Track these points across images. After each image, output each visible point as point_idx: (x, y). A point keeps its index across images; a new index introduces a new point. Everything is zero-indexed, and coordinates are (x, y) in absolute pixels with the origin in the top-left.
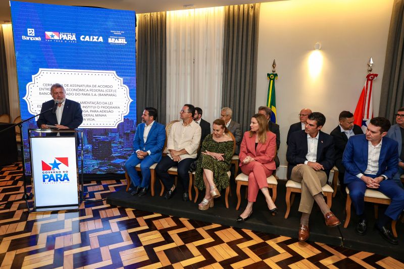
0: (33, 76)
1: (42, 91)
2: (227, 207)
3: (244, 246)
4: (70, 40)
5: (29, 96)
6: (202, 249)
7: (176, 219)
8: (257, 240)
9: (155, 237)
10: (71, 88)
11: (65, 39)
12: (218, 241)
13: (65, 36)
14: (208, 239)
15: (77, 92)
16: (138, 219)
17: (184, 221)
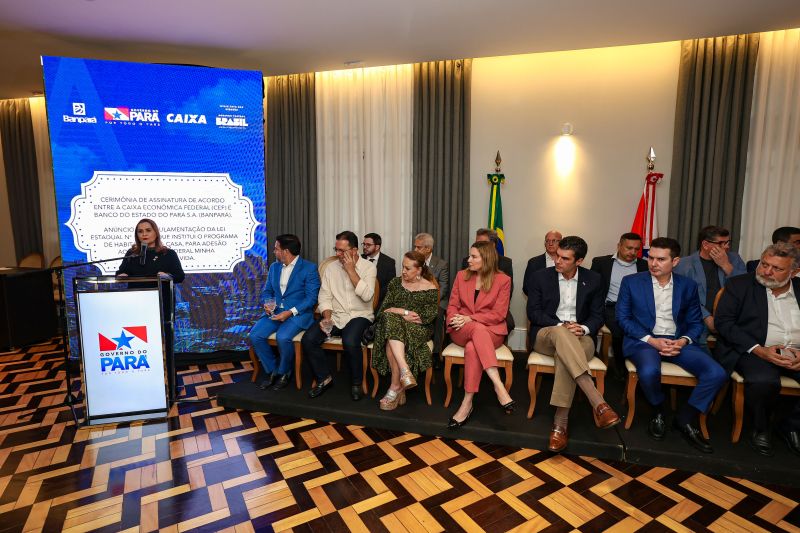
0: (83, 185)
1: (99, 211)
2: (430, 402)
3: (461, 470)
4: (148, 121)
5: (76, 220)
6: (389, 479)
7: (341, 428)
8: (482, 458)
9: (306, 462)
10: (151, 203)
11: (140, 121)
12: (417, 464)
13: (140, 114)
14: (400, 462)
15: (162, 211)
16: (274, 431)
17: (356, 430)
